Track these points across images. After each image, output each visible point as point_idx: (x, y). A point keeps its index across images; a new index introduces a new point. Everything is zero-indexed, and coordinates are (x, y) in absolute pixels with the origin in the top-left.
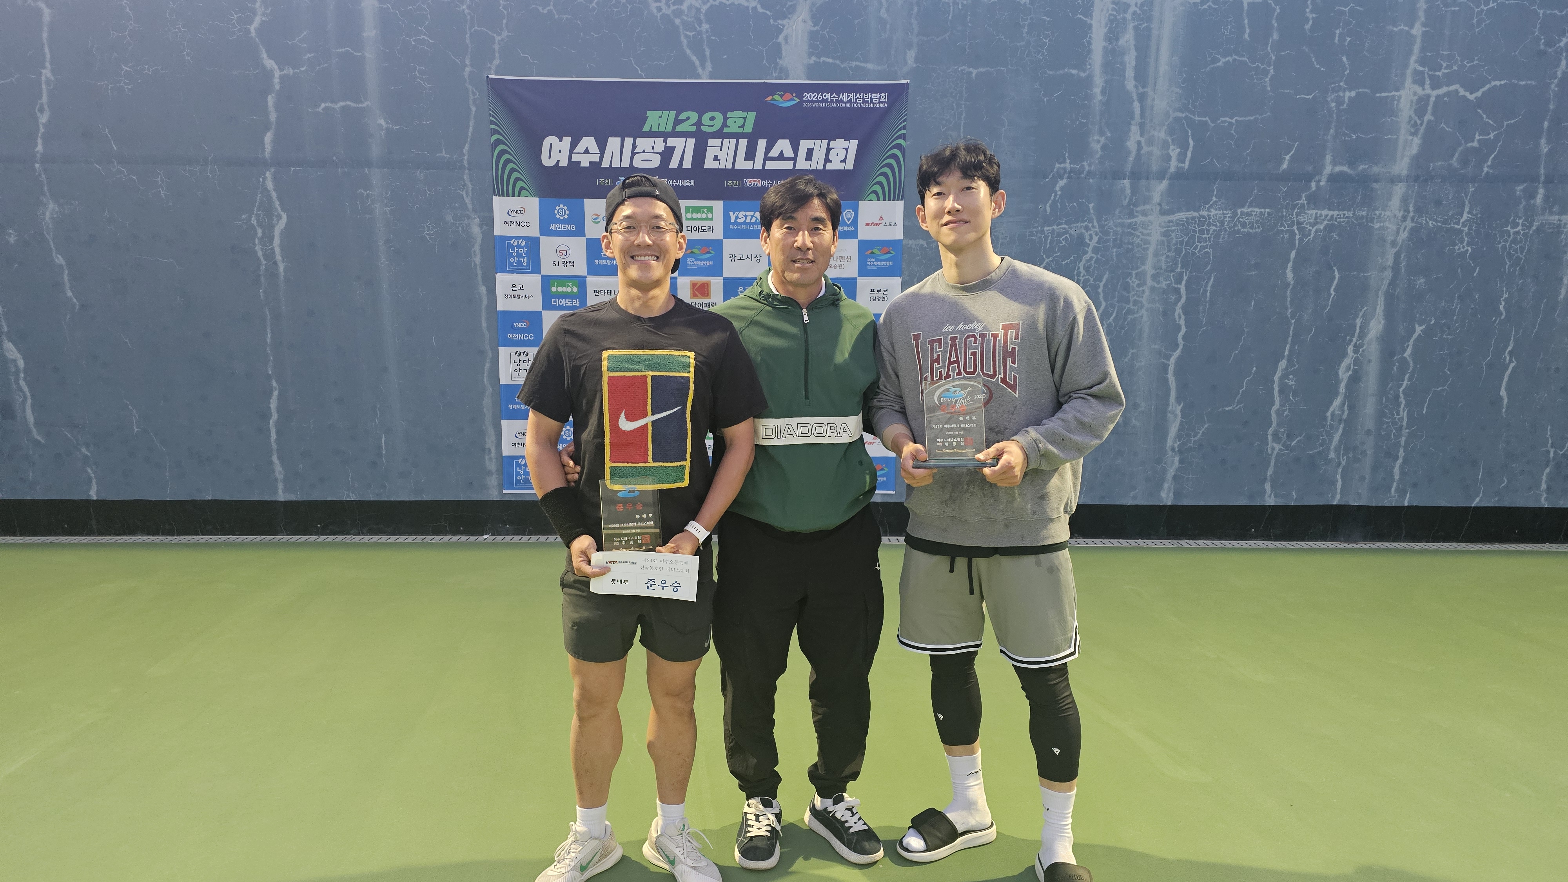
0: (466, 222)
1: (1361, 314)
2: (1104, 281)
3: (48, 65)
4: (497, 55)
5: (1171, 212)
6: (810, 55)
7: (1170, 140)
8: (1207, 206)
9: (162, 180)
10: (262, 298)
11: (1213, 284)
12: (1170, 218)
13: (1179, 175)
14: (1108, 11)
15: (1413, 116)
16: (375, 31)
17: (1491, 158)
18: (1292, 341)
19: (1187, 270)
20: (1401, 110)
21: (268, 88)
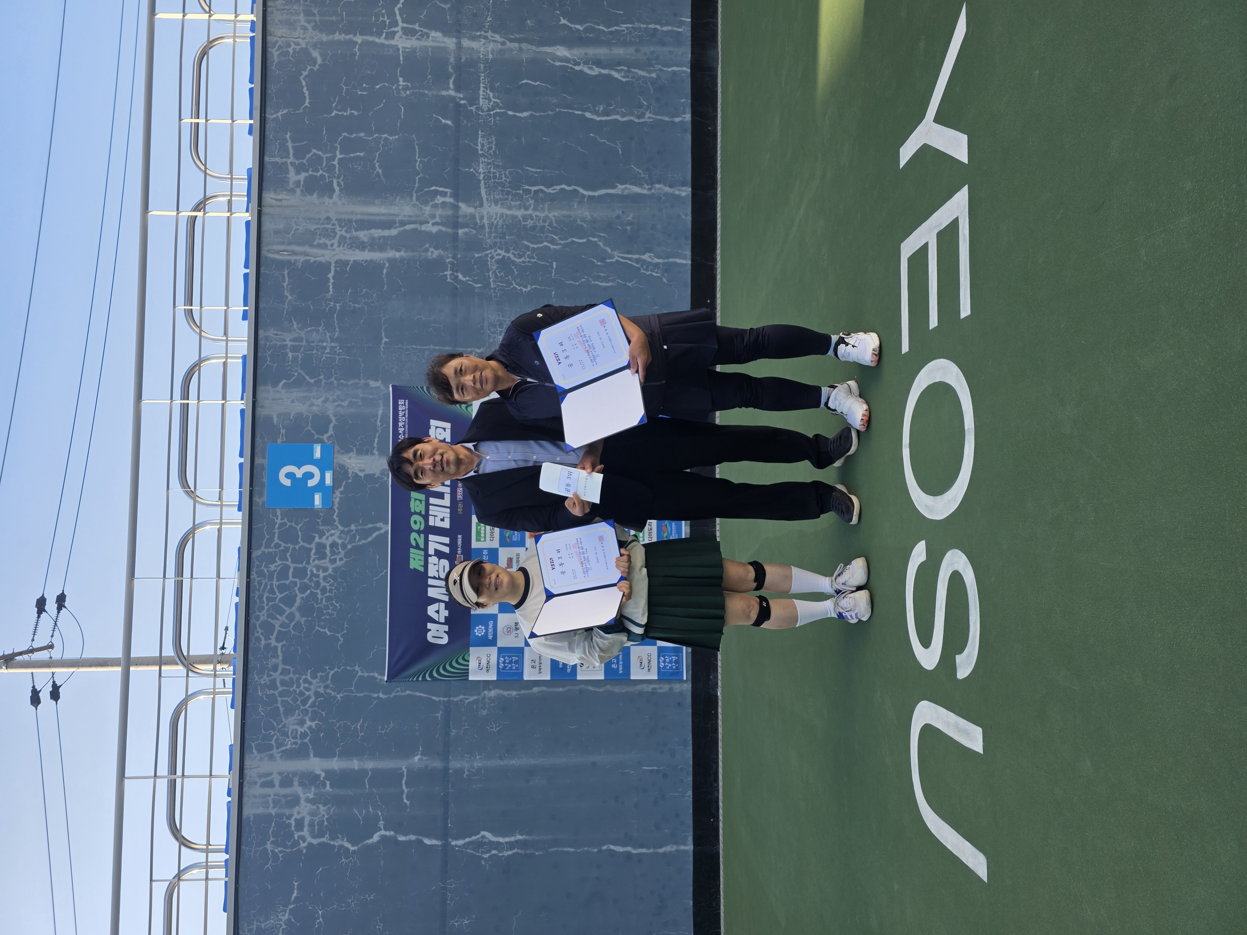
0: (487, 700)
1: (552, 62)
2: (529, 244)
4: (371, 674)
5: (481, 199)
6: (373, 454)
7: (432, 203)
8: (477, 175)
9: (456, 922)
10: (541, 853)
11: (531, 167)
12: (485, 200)
13: (455, 196)
14: (345, 250)
15: (416, 37)
16: (355, 761)
18: (571, 109)
19: (521, 186)
20: (412, 46)
21: (393, 840)
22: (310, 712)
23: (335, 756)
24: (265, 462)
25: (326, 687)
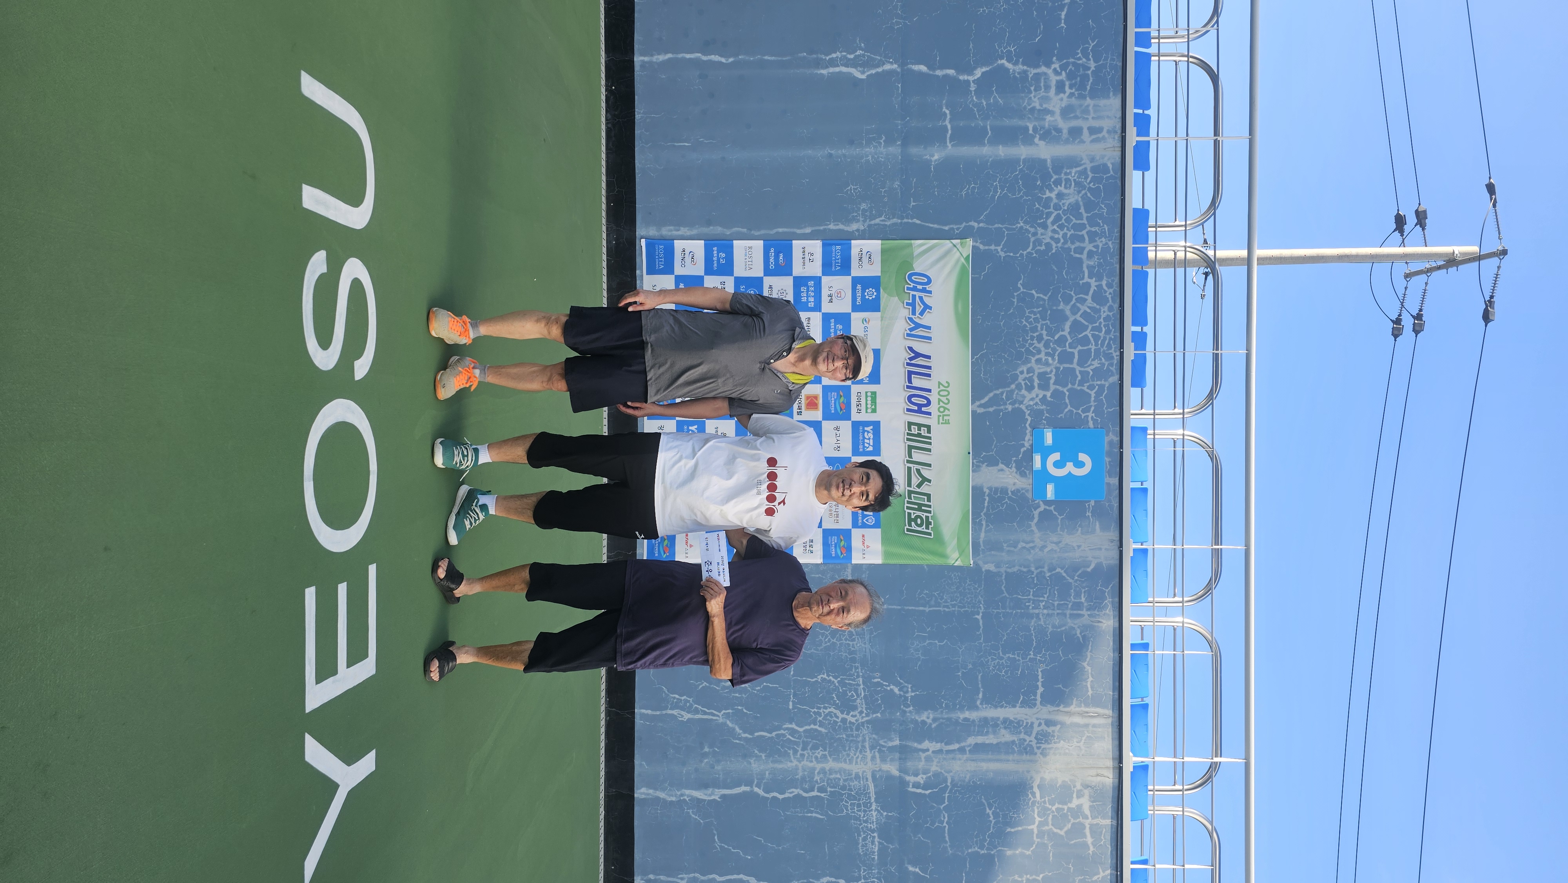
0: (861, 219)
7: (929, 775)
10: (800, 55)
13: (903, 783)
14: (1026, 719)
21: (960, 71)
22: (1052, 207)
23: (1023, 159)
24: (1107, 480)
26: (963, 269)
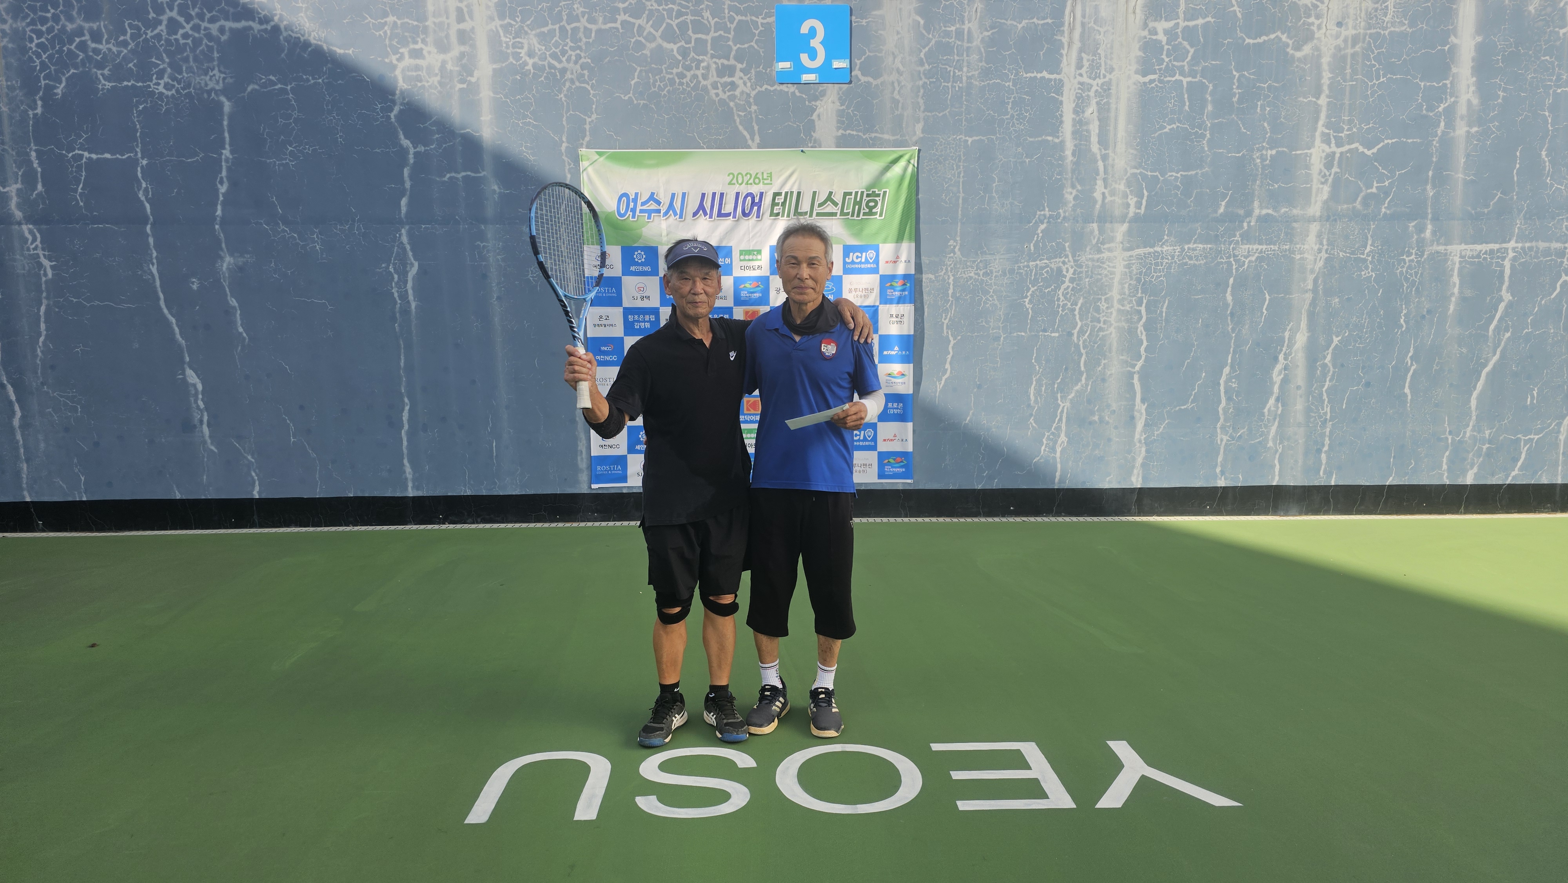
1: (1289, 328)
2: (1079, 305)
3: (227, 146)
4: (588, 133)
5: (1132, 249)
6: (838, 128)
7: (1128, 192)
8: (1160, 243)
9: (317, 237)
10: (397, 330)
11: (1168, 306)
12: (1130, 253)
13: (1137, 219)
14: (1075, 90)
15: (1323, 168)
16: (490, 116)
17: (1387, 202)
18: (1233, 351)
19: (1146, 295)
20: (1313, 165)
21: (403, 162)
22: (543, 63)
23: (494, 94)
25: (572, 81)
26: (612, 157)
